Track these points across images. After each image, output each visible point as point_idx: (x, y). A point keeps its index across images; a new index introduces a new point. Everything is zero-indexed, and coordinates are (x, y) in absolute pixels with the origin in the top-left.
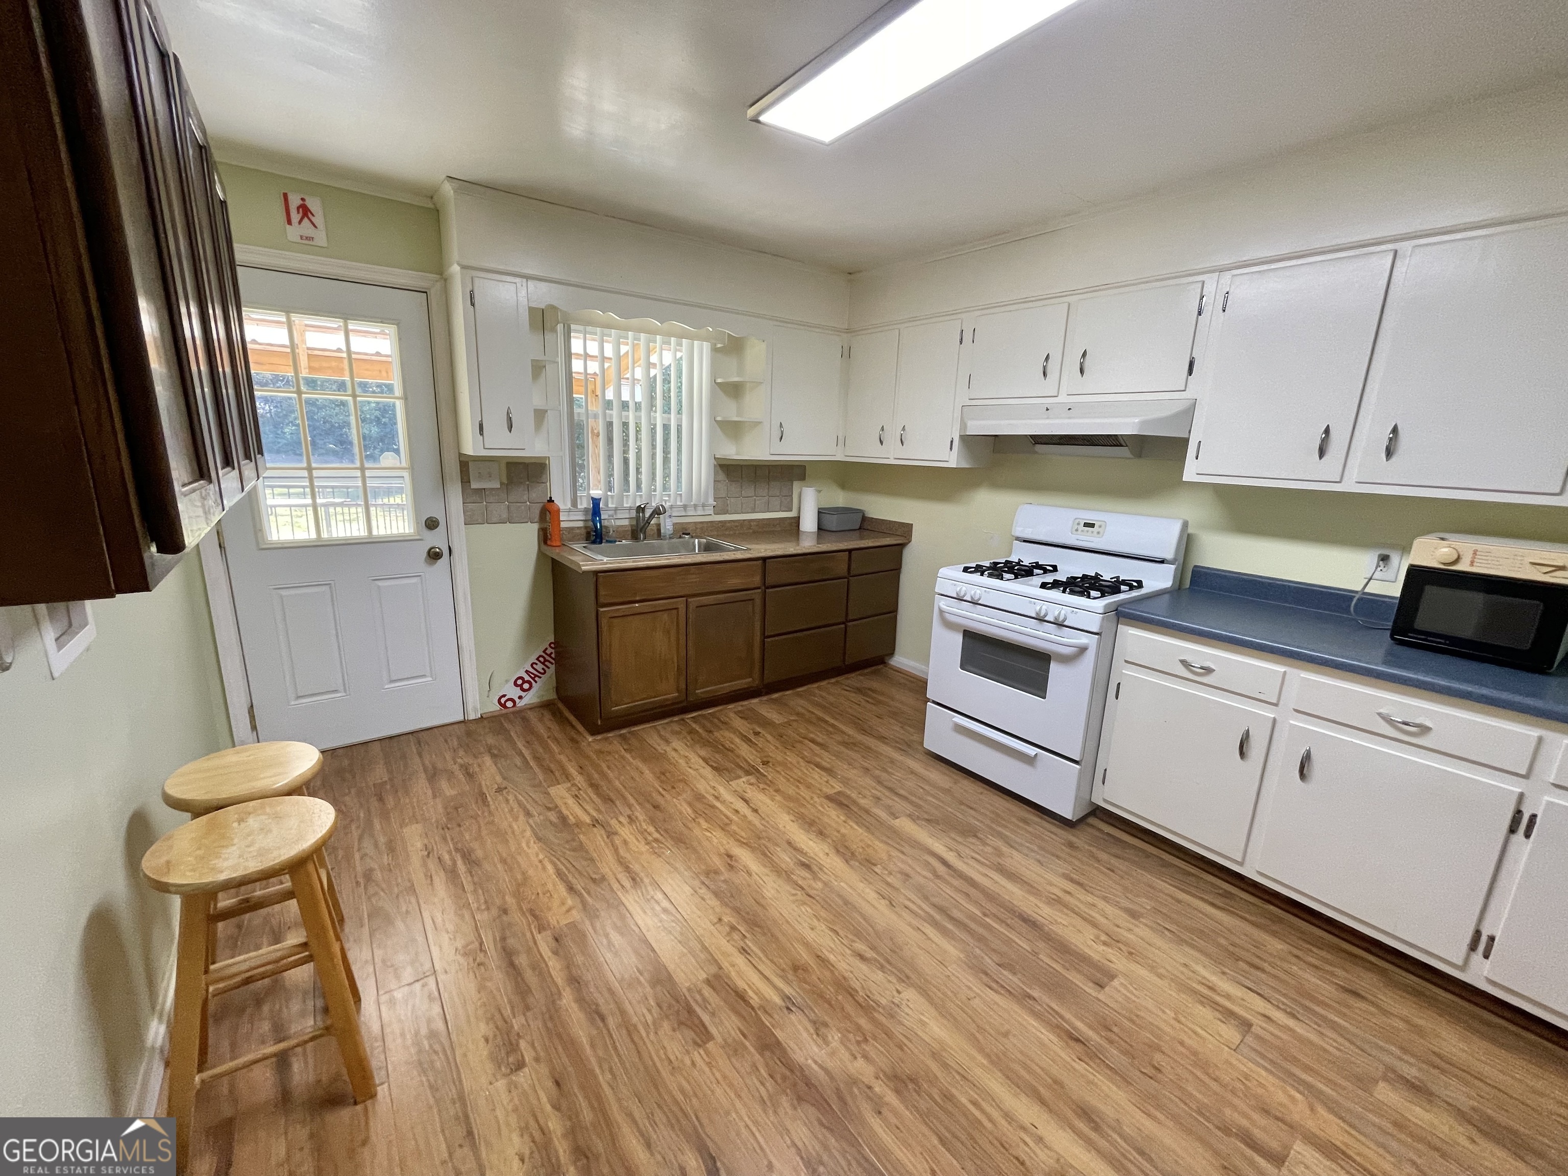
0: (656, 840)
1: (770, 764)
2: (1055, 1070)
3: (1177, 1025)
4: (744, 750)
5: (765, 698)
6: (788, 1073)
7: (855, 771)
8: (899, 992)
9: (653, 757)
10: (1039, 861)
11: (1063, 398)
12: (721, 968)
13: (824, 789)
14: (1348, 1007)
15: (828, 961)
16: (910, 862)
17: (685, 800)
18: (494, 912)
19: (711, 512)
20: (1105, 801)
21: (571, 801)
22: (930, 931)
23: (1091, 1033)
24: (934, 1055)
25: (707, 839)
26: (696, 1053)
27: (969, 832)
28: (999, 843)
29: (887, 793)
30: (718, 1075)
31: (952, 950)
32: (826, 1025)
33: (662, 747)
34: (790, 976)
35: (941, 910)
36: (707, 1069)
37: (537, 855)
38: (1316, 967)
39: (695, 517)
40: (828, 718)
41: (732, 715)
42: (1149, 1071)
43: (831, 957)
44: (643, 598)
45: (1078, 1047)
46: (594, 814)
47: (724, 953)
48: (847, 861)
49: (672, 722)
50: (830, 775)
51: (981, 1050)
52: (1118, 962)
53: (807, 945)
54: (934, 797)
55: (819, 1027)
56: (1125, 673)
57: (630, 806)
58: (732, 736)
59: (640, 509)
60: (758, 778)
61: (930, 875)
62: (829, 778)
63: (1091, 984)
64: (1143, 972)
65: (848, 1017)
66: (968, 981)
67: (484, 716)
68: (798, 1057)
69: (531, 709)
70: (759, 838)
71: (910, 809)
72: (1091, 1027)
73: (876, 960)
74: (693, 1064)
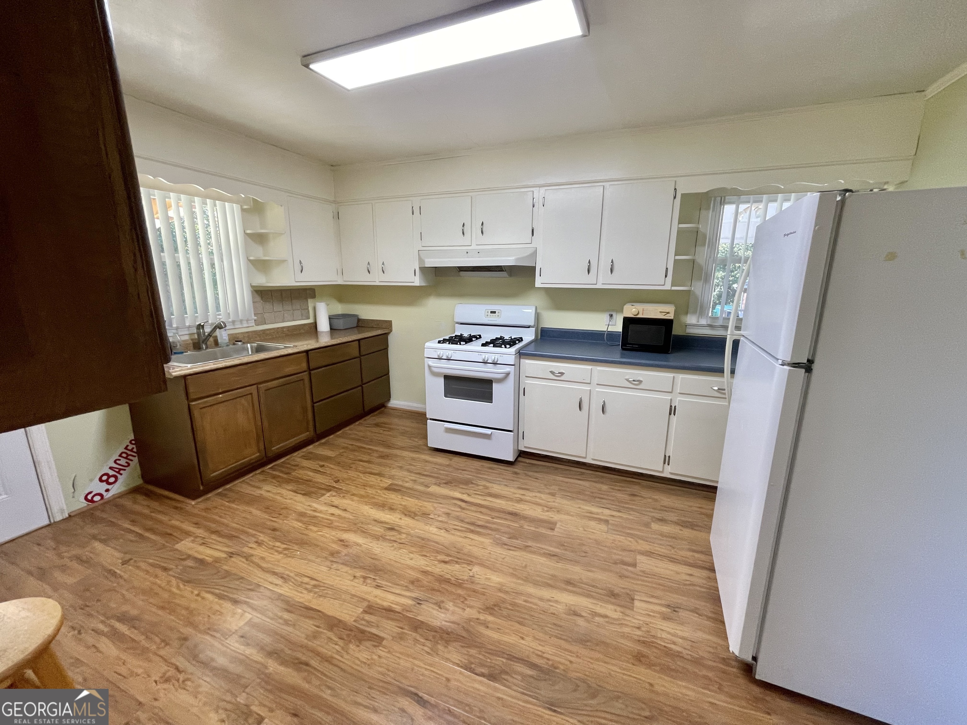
0: (285, 549)
1: (341, 481)
2: (551, 572)
3: (585, 532)
4: (319, 478)
5: (317, 444)
6: (435, 633)
7: (395, 470)
8: (470, 570)
9: (253, 501)
10: (506, 485)
11: (474, 247)
12: (369, 601)
13: (381, 485)
14: (634, 501)
15: (428, 571)
16: (447, 507)
17: (292, 519)
18: (176, 644)
19: (254, 324)
20: (525, 447)
21: (202, 549)
22: (471, 536)
23: (557, 550)
24: (500, 590)
25: (322, 536)
26: (378, 650)
27: (467, 482)
28: (484, 483)
29: (418, 476)
30: (398, 655)
31: (487, 541)
32: (443, 602)
33: (257, 492)
34: (411, 587)
35: (473, 524)
36: (389, 655)
37: (192, 592)
38: (620, 490)
39: (241, 329)
40: (365, 446)
41: (299, 460)
42: (584, 554)
43: (428, 569)
44: (224, 390)
45: (555, 558)
46: (226, 549)
47: (366, 593)
48: (413, 518)
49: (256, 474)
50: (381, 476)
51: (519, 578)
52: (555, 517)
53: (412, 568)
54: (444, 471)
55: (439, 605)
56: (527, 383)
57: (253, 536)
58: (306, 472)
59: (200, 327)
60: (336, 492)
61: (459, 510)
62: (382, 478)
63: (549, 530)
64: (566, 517)
65: (451, 593)
66: (499, 551)
67: (72, 514)
68: (436, 623)
69: (119, 497)
70: (355, 524)
71: (434, 480)
72: (555, 547)
73: (452, 560)
74: (380, 657)
